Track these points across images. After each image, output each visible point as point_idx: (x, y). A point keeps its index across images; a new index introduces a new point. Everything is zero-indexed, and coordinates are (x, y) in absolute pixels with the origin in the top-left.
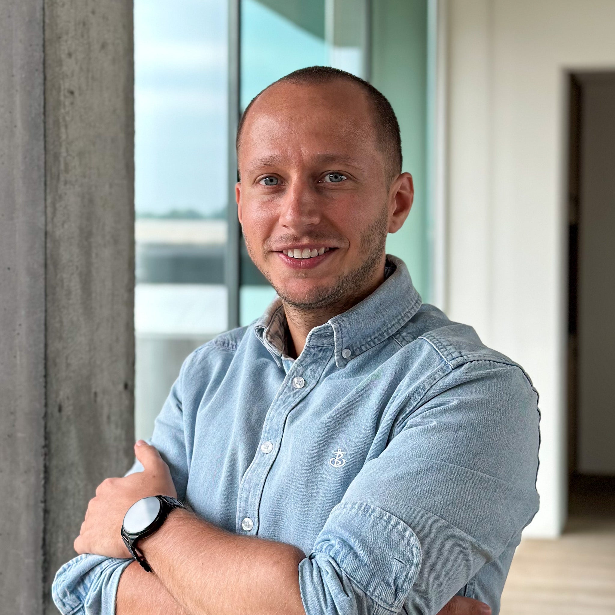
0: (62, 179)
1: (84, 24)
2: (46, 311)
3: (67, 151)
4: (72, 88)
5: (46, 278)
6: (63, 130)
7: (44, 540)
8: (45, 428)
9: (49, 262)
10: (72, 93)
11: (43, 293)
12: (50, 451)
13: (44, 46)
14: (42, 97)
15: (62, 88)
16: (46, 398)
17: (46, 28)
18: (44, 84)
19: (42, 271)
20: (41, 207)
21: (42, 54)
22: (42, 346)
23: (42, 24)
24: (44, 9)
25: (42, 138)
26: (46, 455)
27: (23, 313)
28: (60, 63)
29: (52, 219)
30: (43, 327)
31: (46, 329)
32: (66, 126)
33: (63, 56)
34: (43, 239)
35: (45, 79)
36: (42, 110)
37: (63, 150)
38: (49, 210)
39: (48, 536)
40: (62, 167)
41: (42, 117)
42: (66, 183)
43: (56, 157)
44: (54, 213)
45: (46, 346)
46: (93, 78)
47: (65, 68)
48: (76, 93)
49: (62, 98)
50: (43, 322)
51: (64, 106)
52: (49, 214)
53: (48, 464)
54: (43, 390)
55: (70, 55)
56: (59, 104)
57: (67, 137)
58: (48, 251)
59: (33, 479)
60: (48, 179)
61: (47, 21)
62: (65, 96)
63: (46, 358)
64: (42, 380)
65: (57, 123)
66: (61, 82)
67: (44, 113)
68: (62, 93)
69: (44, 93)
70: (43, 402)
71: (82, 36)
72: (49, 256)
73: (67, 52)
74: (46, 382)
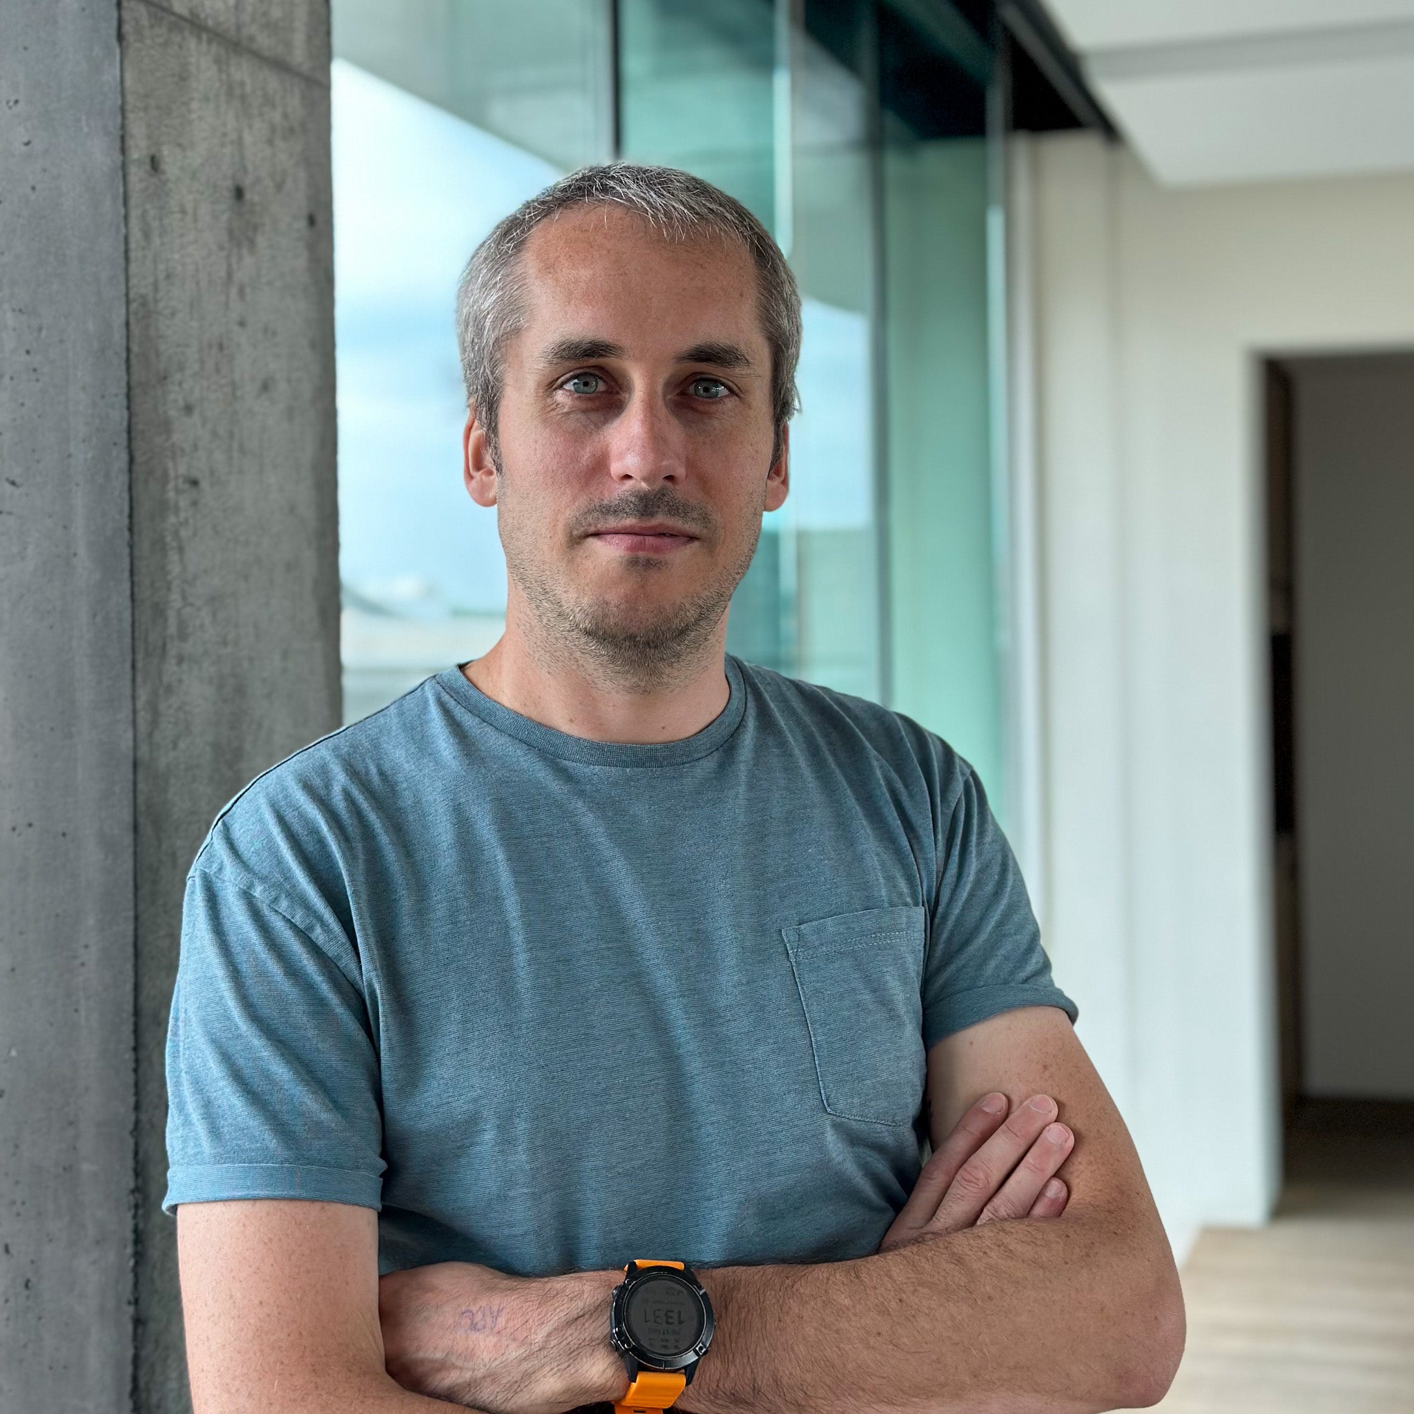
0: (172, 651)
1: (221, 347)
2: (136, 918)
3: (184, 598)
4: (195, 474)
5: (135, 853)
6: (174, 556)
7: (135, 1379)
8: (136, 1153)
9: (141, 820)
10: (194, 483)
11: (131, 883)
12: (146, 1198)
13: (129, 397)
14: (126, 496)
15: (172, 473)
16: (137, 1093)
17: (133, 361)
18: (130, 471)
19: (128, 839)
20: (125, 714)
21: (125, 413)
22: (129, 987)
23: (124, 355)
24: (127, 324)
25: (126, 574)
26: (136, 1206)
27: (91, 921)
28: (166, 427)
29: (150, 735)
30: (130, 950)
31: (137, 954)
32: (181, 549)
33: (173, 413)
34: (131, 776)
35: (131, 460)
36: (126, 521)
37: (175, 597)
38: (143, 717)
39: (143, 1372)
40: (172, 629)
41: (126, 534)
42: (180, 659)
43: (159, 611)
44: (154, 723)
45: (137, 987)
46: (242, 450)
47: (176, 437)
48: (204, 485)
49: (171, 495)
50: (130, 939)
51: (177, 510)
52: (143, 727)
53: (141, 1226)
54: (130, 1078)
55: (188, 409)
56: (163, 507)
57: (184, 569)
58: (141, 799)
59: (112, 1257)
60: (140, 657)
61: (135, 348)
62: (178, 491)
63: (137, 1012)
64: (129, 1056)
65: (160, 545)
66: (170, 465)
67: (131, 530)
68: (171, 486)
69: (130, 488)
70: (132, 1100)
71: (218, 370)
72: (142, 807)
73: (181, 403)
74: (137, 1061)
